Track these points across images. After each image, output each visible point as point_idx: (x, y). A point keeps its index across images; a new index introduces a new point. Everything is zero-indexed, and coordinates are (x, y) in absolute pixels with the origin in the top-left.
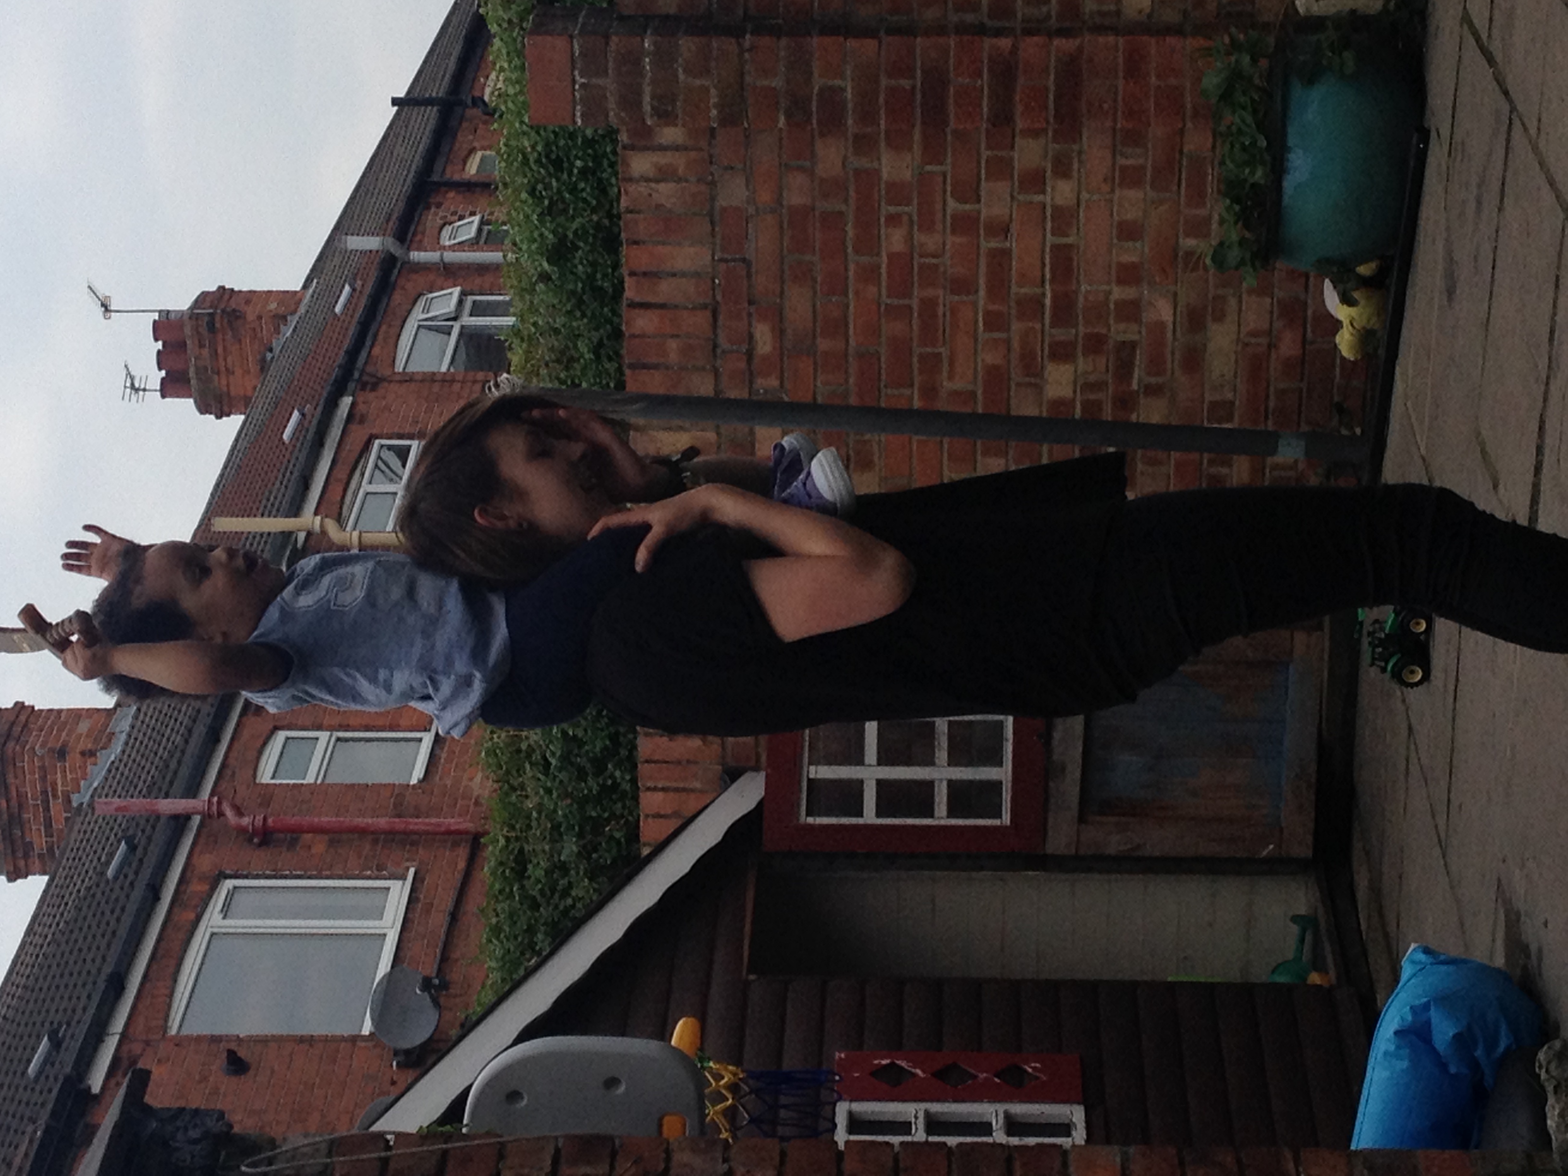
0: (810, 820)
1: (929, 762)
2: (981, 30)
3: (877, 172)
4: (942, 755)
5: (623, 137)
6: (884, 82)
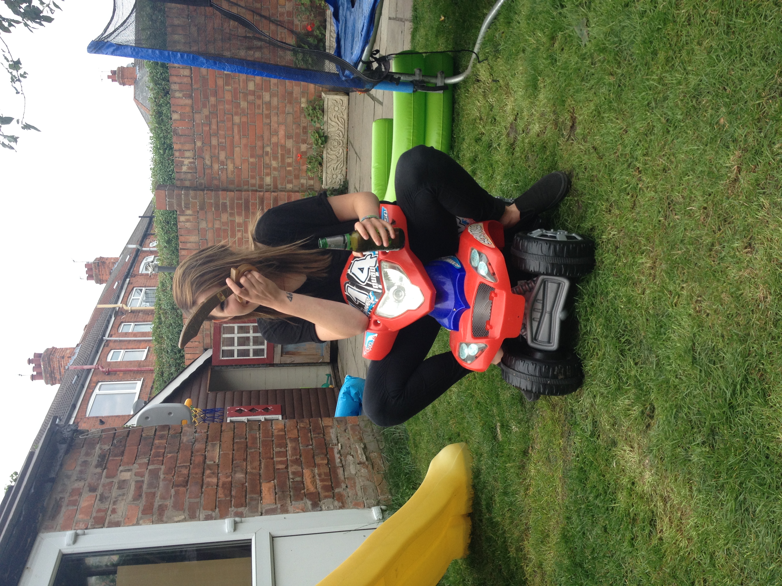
0: (223, 358)
1: (249, 345)
2: (256, 191)
3: (234, 221)
4: (251, 343)
5: (178, 213)
6: (236, 201)
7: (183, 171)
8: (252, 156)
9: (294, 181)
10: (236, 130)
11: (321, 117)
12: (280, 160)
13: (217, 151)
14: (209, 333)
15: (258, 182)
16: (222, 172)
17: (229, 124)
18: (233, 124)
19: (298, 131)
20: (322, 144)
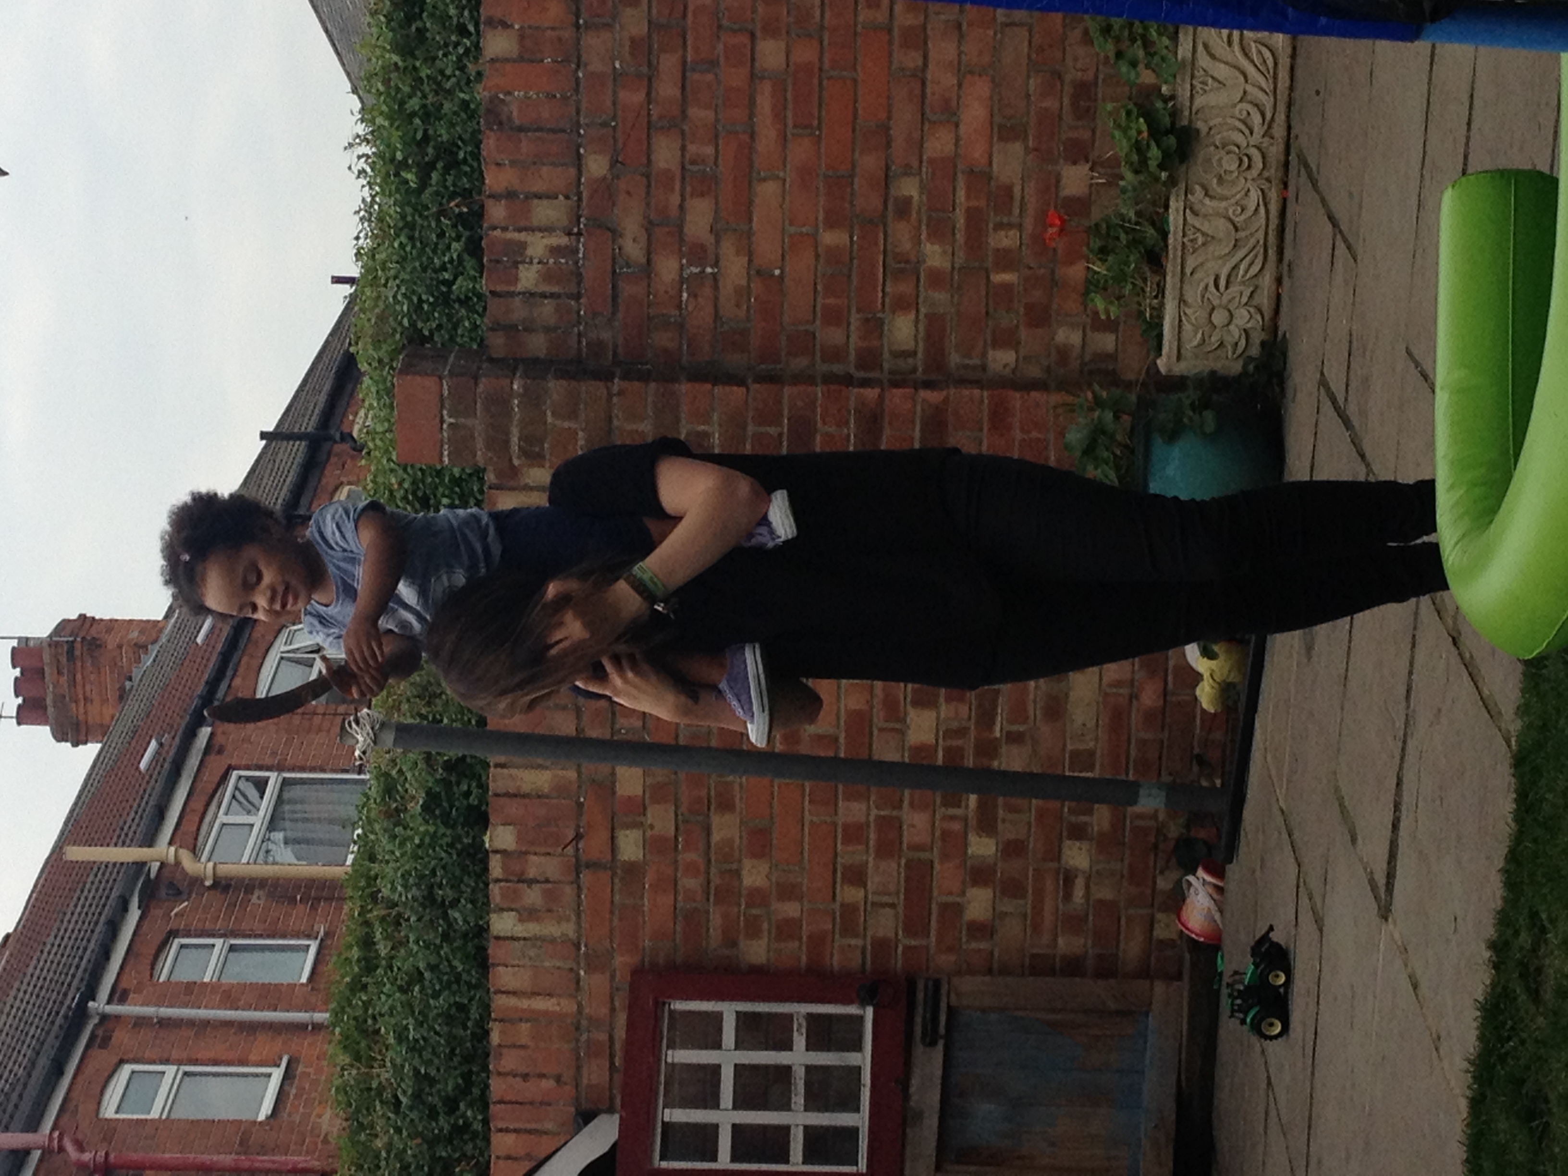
0: (664, 1164)
1: (786, 1106)
2: (848, 381)
4: (798, 1099)
5: (490, 477)
6: (751, 429)
7: (520, 287)
8: (832, 223)
9: (1024, 334)
10: (765, 102)
11: (1166, 41)
12: (960, 237)
13: (675, 199)
14: (603, 1037)
15: (855, 341)
16: (693, 295)
17: (737, 77)
18: (752, 76)
19: (1050, 103)
20: (1161, 167)
